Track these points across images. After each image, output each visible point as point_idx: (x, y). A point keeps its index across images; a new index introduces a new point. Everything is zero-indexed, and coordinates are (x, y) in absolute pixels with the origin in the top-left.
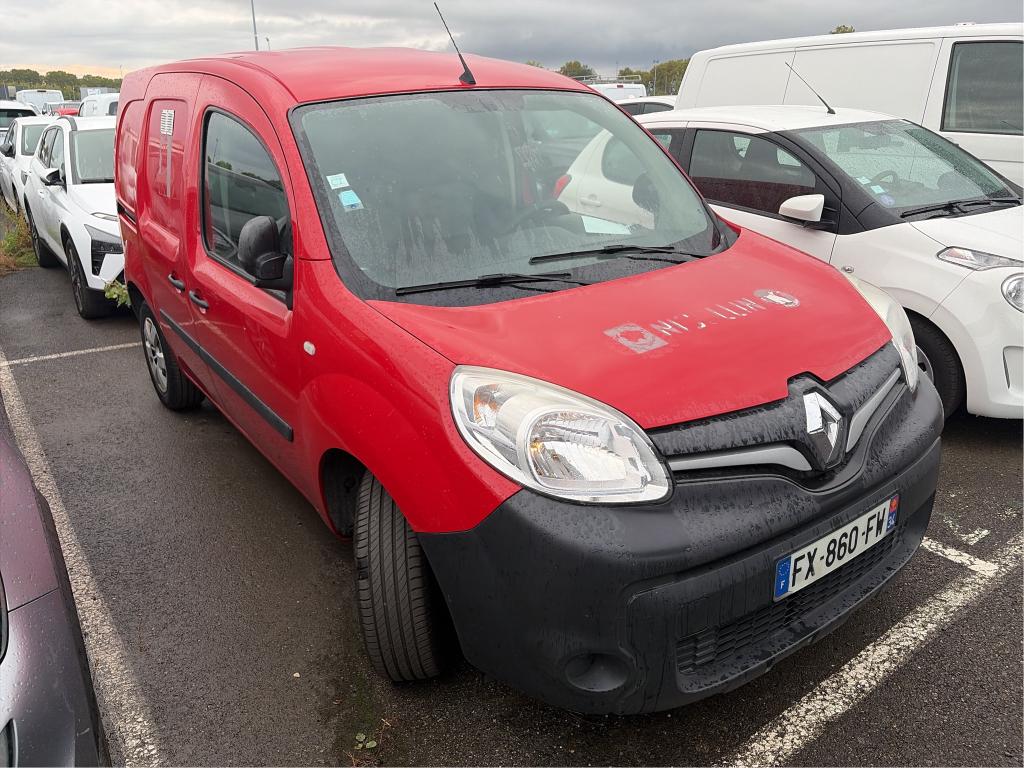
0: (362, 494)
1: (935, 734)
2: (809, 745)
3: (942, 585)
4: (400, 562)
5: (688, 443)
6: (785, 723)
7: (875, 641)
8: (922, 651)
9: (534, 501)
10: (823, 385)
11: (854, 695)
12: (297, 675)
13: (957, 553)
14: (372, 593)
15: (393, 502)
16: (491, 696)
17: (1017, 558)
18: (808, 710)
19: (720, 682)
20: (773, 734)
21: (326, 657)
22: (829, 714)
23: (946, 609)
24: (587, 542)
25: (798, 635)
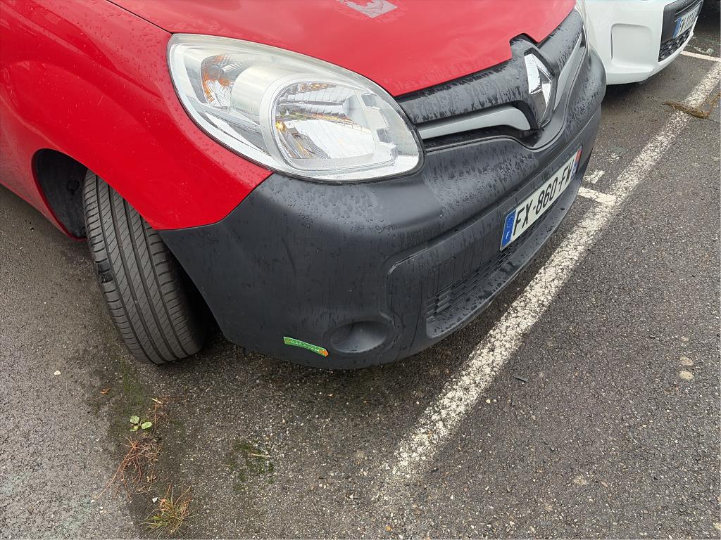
0: (87, 196)
1: (599, 330)
2: (514, 355)
3: (581, 216)
4: (144, 261)
5: (435, 108)
6: (493, 340)
7: (544, 265)
8: (578, 268)
9: (288, 186)
10: (536, 46)
11: (538, 309)
12: (58, 373)
13: (586, 190)
14: (120, 294)
15: (124, 200)
16: (251, 360)
17: (626, 189)
18: (507, 327)
19: (457, 324)
20: (485, 351)
21: (85, 351)
22: (523, 327)
23: (588, 234)
24: (348, 221)
25: (509, 273)
